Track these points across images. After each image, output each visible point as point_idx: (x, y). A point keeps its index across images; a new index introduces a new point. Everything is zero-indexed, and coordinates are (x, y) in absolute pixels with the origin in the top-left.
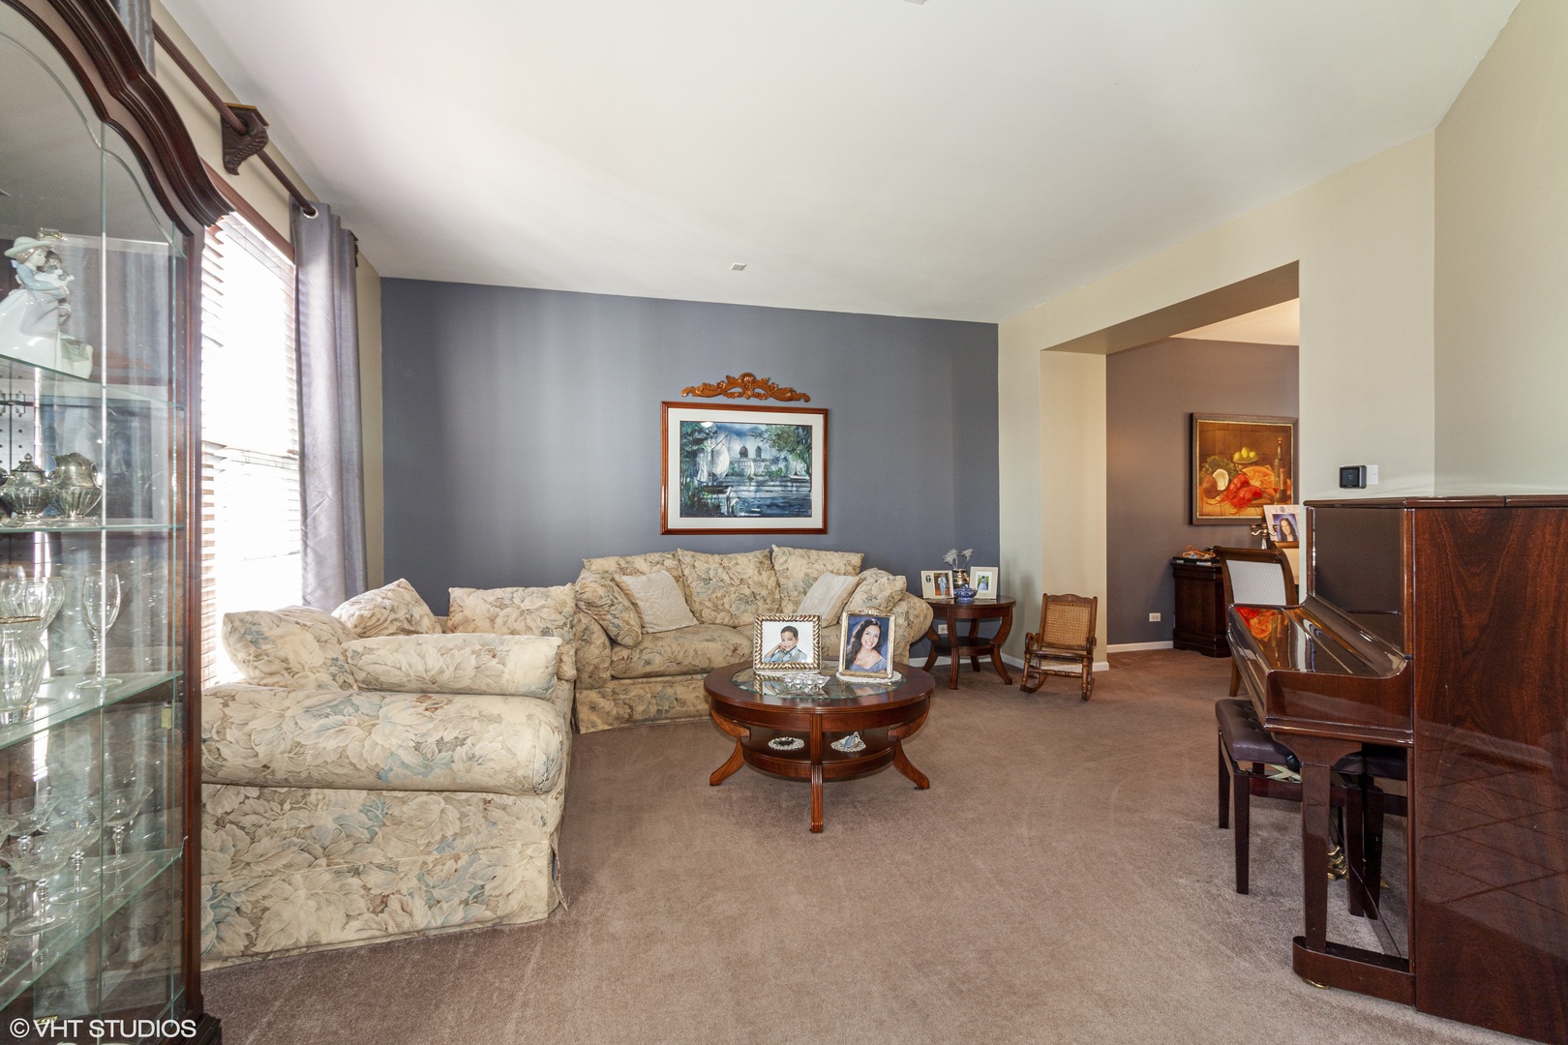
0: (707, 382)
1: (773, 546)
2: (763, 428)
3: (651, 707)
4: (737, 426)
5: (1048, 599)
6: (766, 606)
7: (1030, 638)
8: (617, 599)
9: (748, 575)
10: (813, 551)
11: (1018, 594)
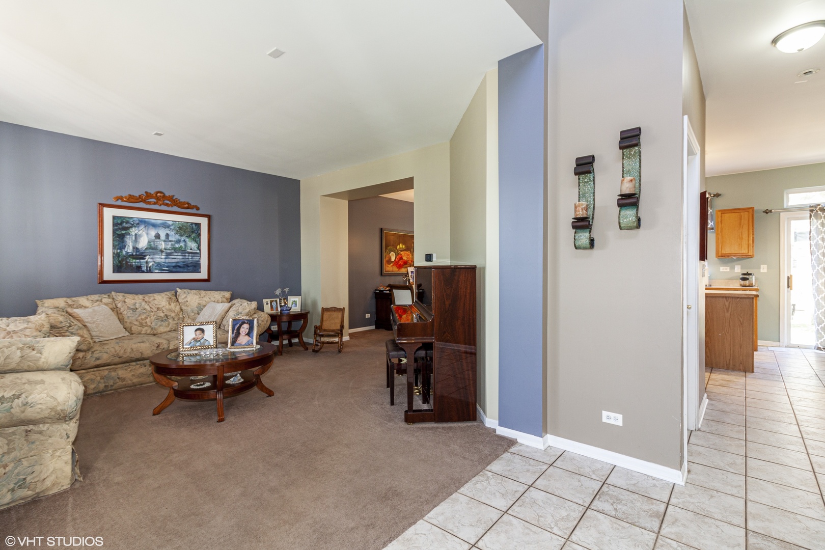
0: (132, 194)
1: (178, 289)
2: (170, 223)
3: (100, 385)
4: (153, 221)
5: (324, 310)
6: (174, 322)
7: (316, 327)
8: (73, 322)
9: (162, 305)
10: (202, 291)
11: (310, 309)
